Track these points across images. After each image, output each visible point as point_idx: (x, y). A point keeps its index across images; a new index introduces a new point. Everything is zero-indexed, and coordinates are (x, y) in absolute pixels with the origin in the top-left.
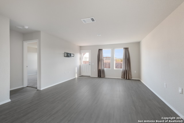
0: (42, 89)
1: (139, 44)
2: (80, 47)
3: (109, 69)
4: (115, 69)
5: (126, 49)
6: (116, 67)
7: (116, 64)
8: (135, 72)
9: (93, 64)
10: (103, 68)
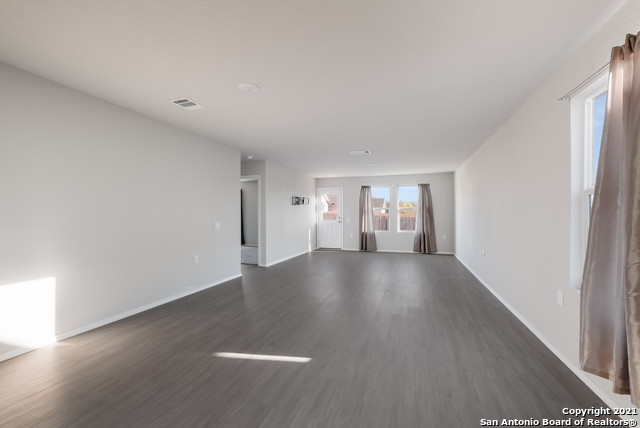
0: (268, 265)
1: (451, 175)
2: (317, 179)
3: (384, 231)
4: (399, 231)
5: (425, 187)
6: (402, 228)
7: (402, 220)
8: (444, 237)
9: (348, 220)
10: (371, 230)
